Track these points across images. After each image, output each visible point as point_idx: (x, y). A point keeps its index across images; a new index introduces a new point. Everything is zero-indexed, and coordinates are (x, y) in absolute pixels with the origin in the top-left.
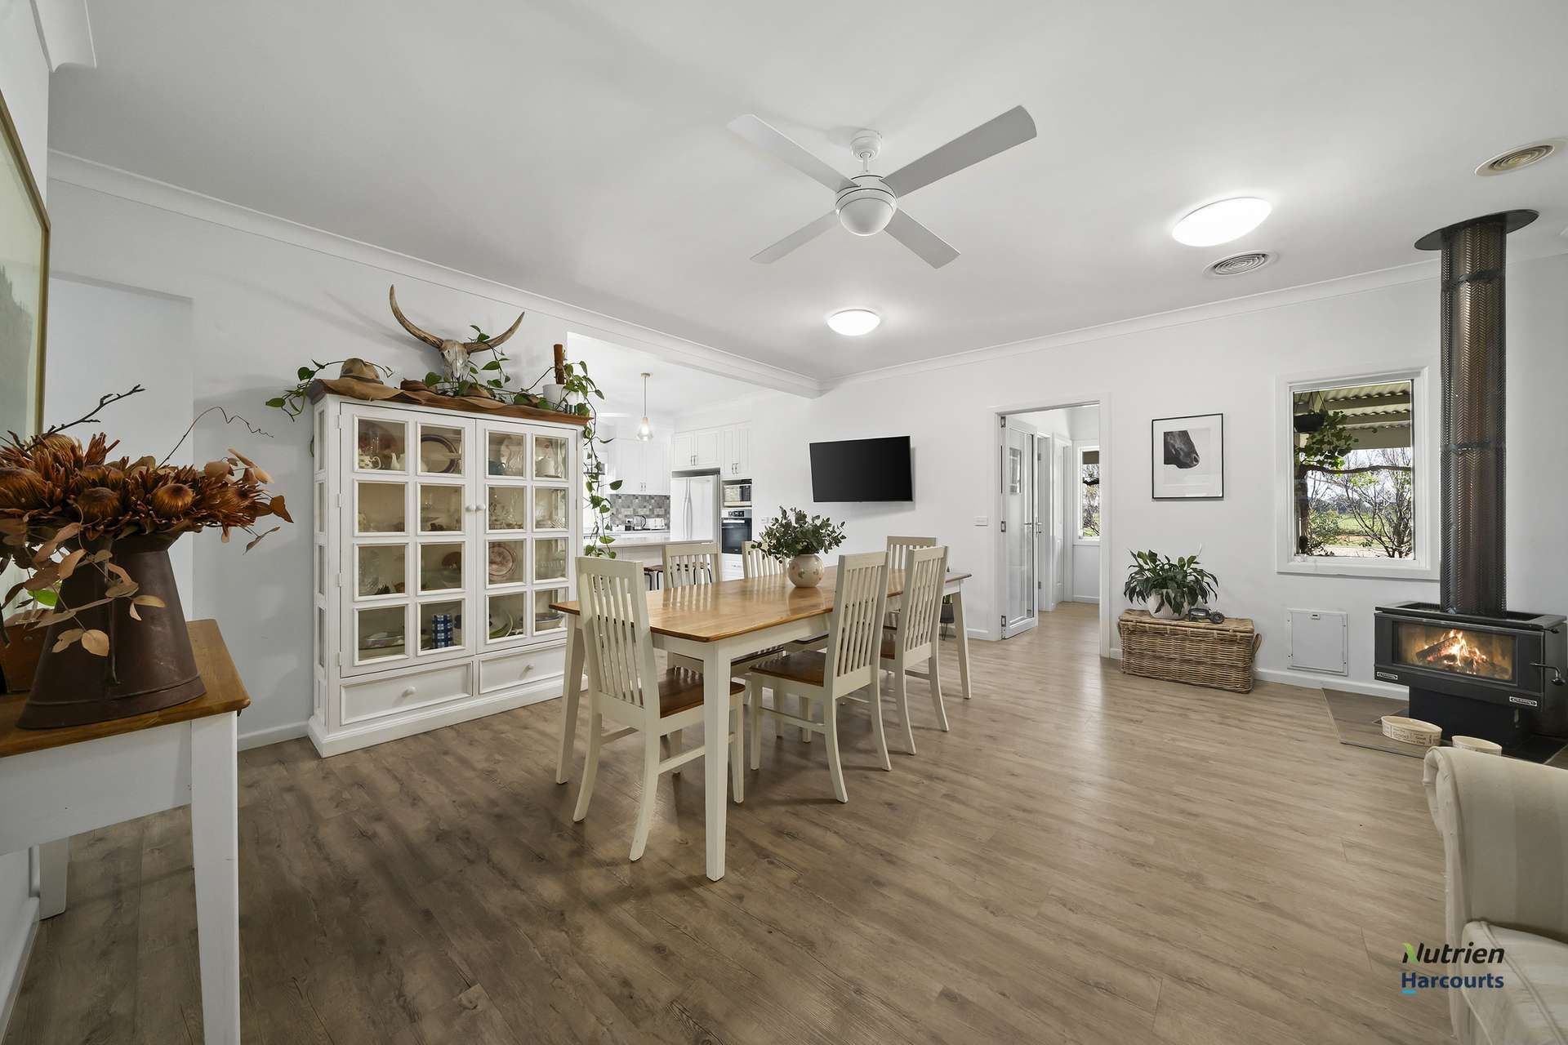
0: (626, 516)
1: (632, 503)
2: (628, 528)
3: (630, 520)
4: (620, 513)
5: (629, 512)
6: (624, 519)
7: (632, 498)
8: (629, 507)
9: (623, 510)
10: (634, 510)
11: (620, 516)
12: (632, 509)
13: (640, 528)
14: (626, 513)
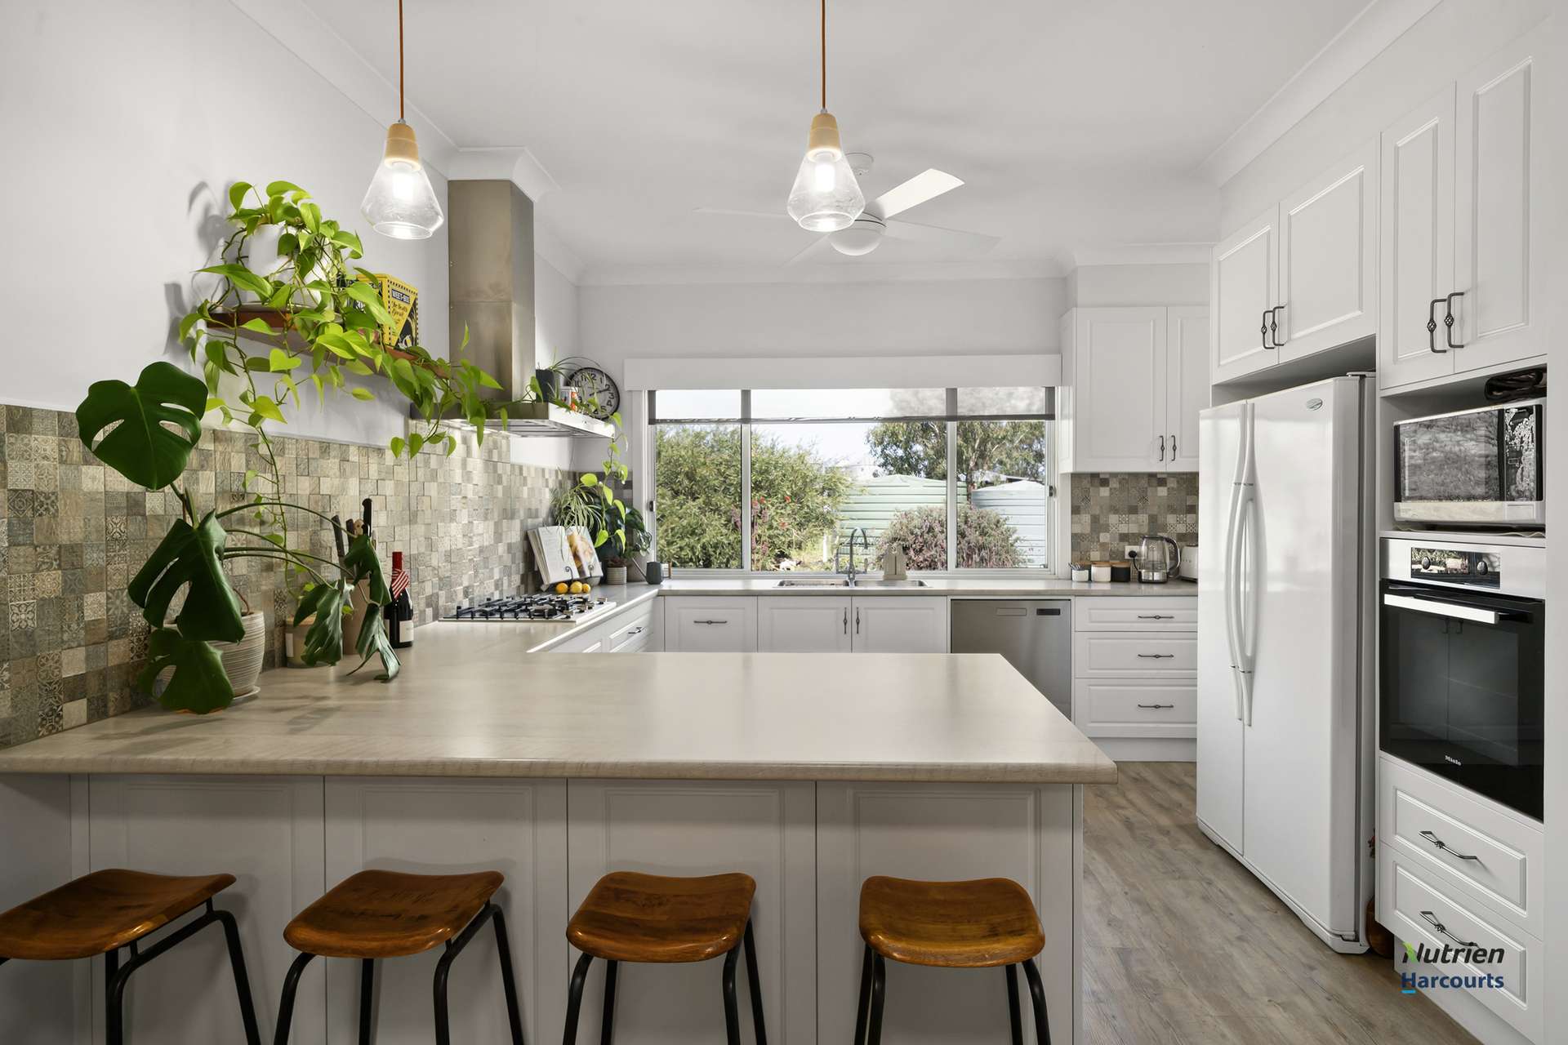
0: (1125, 538)
1: (1144, 499)
2: (1120, 576)
3: (1135, 549)
4: (1106, 529)
5: (1137, 524)
6: (1115, 545)
7: (1144, 482)
8: (1133, 510)
9: (1113, 519)
10: (1153, 519)
11: (1104, 537)
12: (1143, 518)
13: (1157, 576)
14: (1124, 529)
